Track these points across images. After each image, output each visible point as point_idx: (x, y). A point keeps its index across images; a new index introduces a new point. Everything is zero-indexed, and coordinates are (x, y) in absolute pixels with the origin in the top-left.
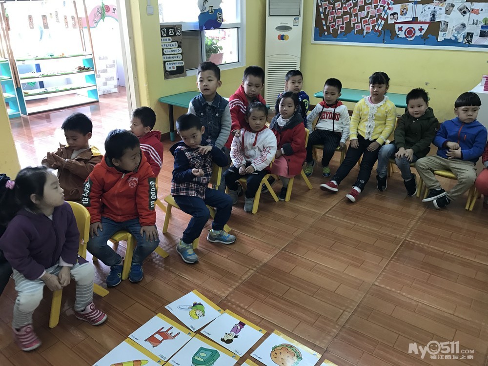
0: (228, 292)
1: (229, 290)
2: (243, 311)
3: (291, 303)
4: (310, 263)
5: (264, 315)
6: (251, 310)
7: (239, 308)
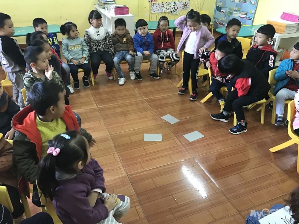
0: (124, 172)
1: (122, 171)
2: (144, 172)
3: (154, 152)
4: (131, 131)
5: (155, 166)
6: (146, 169)
7: (141, 173)
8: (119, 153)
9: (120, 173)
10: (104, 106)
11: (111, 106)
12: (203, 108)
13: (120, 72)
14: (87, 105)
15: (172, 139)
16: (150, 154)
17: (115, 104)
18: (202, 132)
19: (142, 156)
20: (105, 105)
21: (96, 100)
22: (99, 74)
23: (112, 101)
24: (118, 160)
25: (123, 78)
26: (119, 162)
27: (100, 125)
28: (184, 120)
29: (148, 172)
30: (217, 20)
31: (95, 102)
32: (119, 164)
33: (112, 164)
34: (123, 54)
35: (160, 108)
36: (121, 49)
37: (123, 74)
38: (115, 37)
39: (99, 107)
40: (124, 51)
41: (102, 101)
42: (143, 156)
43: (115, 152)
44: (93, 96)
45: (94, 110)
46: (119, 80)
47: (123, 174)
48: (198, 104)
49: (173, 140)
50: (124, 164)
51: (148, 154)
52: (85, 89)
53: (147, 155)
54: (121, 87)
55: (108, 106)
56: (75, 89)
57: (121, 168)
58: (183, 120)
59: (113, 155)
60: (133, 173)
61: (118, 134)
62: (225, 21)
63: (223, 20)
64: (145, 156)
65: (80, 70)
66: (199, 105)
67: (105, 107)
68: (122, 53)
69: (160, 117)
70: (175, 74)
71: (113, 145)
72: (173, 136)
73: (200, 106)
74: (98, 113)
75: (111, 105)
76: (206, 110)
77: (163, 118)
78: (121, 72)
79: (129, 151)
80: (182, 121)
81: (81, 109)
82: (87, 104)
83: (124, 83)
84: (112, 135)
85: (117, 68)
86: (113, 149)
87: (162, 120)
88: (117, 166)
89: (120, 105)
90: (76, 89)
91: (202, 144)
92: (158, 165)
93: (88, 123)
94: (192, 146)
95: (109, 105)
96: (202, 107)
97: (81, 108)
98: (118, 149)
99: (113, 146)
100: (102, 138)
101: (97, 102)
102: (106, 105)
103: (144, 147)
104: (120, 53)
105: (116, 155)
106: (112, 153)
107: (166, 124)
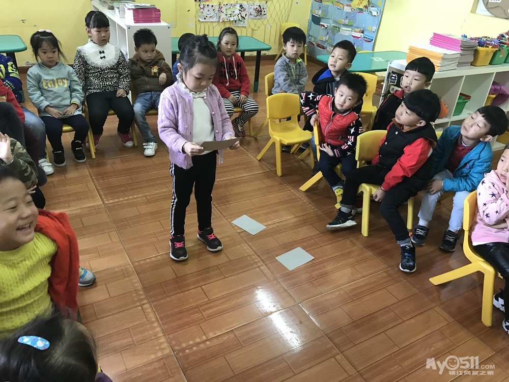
2: (208, 343)
5: (228, 327)
6: (211, 335)
7: (202, 346)
8: (153, 302)
9: (157, 348)
10: (116, 200)
11: (130, 201)
12: (305, 201)
13: (147, 133)
14: (81, 199)
15: (255, 266)
16: (216, 300)
17: (140, 195)
18: (308, 249)
19: (201, 306)
20: (118, 198)
21: (99, 188)
22: (104, 134)
23: (132, 189)
24: (151, 318)
25: (152, 144)
26: (153, 322)
27: (110, 241)
28: (275, 226)
29: (216, 342)
30: (313, 40)
31: (98, 192)
32: (155, 328)
33: (141, 329)
34: (151, 97)
35: (227, 202)
36: (148, 87)
37: (153, 136)
38: (136, 64)
39: (106, 202)
40: (153, 92)
41: (111, 191)
42: (203, 308)
43: (145, 301)
44: (93, 180)
45: (96, 210)
46: (144, 147)
47: (163, 349)
48: (295, 193)
49: (258, 269)
50: (166, 327)
51: (213, 302)
52: (77, 165)
53: (210, 303)
54: (149, 160)
55: (125, 200)
56: (56, 167)
57: (159, 335)
58: (272, 226)
59: (140, 308)
60: (184, 345)
61: (148, 260)
62: (327, 41)
63: (324, 40)
64: (206, 306)
65: (65, 128)
66: (297, 195)
67: (120, 203)
68: (150, 95)
69: (229, 220)
70: (250, 136)
71: (138, 285)
72: (256, 260)
73: (300, 197)
74: (105, 217)
75: (131, 197)
76: (310, 205)
77: (236, 222)
78: (150, 132)
79: (173, 297)
80: (270, 227)
81: (70, 209)
82: (82, 197)
83: (155, 152)
84: (136, 264)
85: (140, 124)
86: (141, 295)
87: (233, 227)
88: (151, 332)
89: (148, 197)
90: (58, 165)
91: (313, 274)
92: (234, 325)
93: (86, 239)
94: (294, 280)
95: (126, 198)
96: (303, 200)
97: (70, 207)
98: (150, 294)
99: (140, 288)
100: (116, 269)
101: (101, 193)
102: (121, 199)
103: (203, 287)
104: (146, 95)
105: (147, 309)
106: (138, 304)
107: (242, 235)
